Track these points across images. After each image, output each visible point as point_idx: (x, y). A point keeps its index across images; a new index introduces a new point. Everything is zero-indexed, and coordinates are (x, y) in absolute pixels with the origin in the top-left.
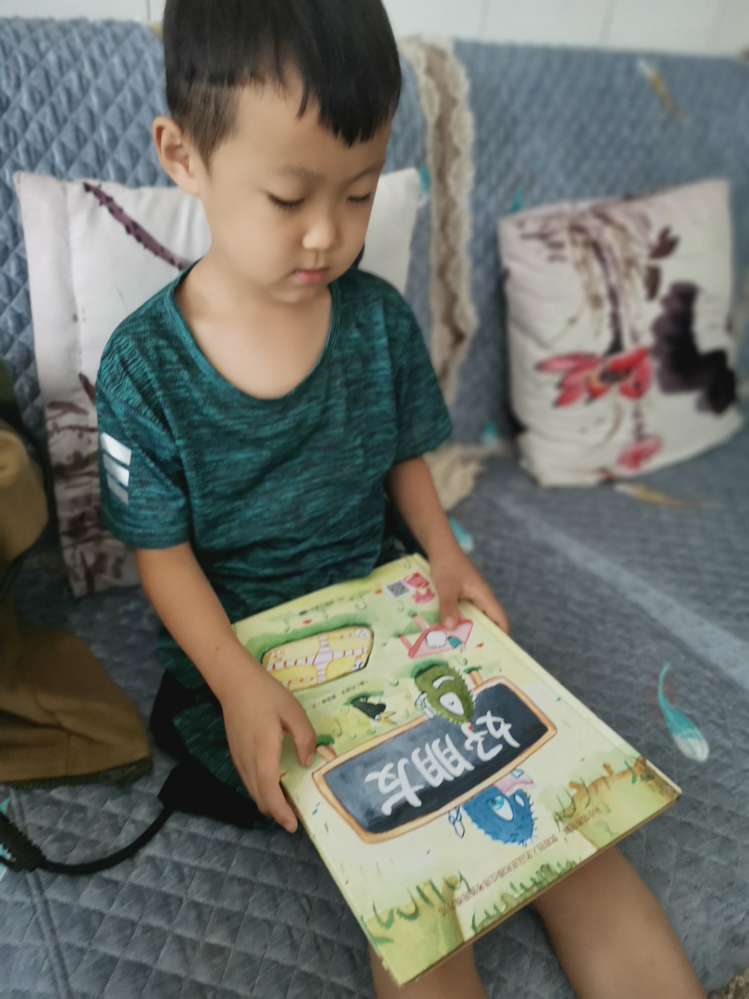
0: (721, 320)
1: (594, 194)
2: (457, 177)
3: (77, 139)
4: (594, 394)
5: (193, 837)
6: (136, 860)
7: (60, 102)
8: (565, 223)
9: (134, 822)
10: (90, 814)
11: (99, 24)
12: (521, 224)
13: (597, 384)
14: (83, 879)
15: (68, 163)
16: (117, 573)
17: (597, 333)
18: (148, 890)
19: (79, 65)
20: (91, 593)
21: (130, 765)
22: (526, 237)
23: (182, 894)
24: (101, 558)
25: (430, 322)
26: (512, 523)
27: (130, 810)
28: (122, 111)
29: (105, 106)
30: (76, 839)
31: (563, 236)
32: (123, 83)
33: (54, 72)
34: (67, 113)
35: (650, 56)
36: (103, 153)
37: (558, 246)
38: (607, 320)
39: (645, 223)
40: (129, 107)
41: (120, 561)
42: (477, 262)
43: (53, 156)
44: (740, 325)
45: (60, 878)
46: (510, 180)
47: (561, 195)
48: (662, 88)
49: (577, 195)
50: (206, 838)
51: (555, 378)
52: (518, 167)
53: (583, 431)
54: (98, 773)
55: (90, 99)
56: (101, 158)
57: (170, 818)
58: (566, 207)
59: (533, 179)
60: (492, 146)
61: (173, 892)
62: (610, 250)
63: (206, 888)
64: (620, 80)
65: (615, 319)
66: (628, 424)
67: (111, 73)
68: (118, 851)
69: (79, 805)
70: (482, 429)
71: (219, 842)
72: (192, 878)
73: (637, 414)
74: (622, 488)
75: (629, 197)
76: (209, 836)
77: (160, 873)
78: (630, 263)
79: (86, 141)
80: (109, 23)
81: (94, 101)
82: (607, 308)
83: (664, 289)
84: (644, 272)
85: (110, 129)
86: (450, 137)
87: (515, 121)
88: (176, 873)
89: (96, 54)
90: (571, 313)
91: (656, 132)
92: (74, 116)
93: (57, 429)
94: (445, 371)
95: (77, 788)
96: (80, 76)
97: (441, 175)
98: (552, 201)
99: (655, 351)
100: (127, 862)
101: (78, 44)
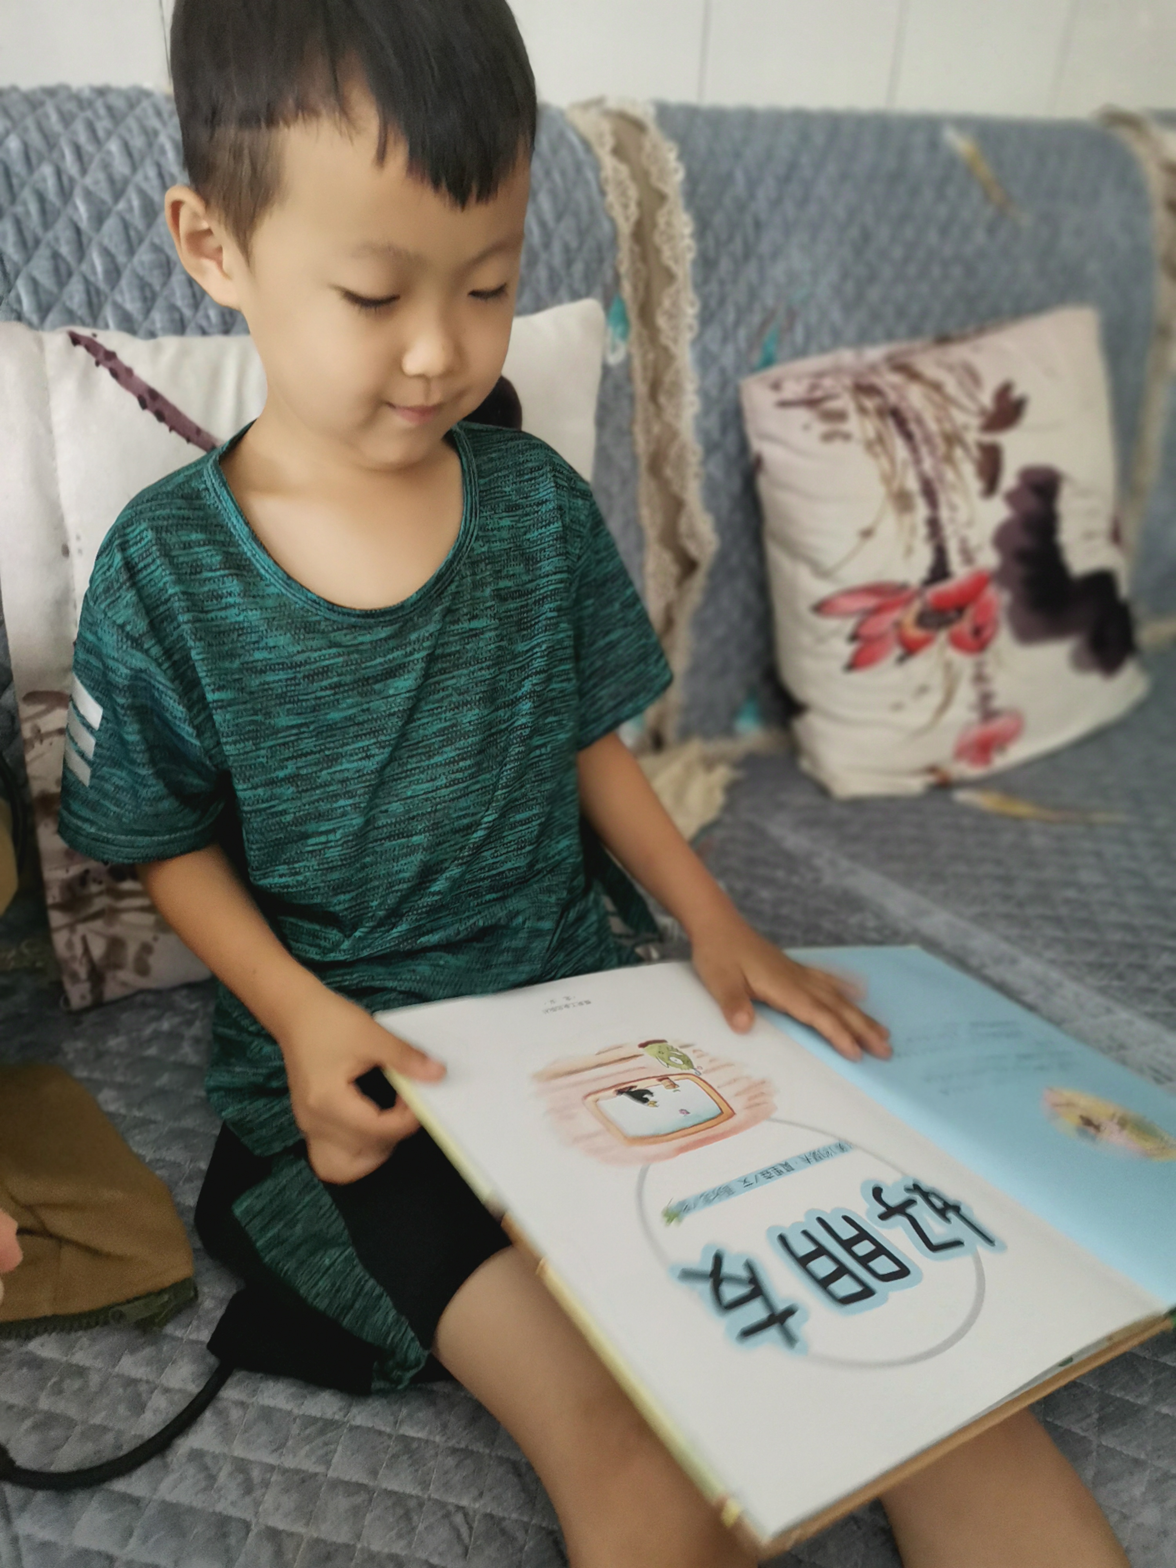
0: (1102, 524)
1: (890, 336)
2: (672, 316)
3: (56, 270)
4: (910, 649)
5: (267, 1414)
6: (169, 1459)
7: (28, 213)
8: (848, 381)
9: (167, 1390)
10: (95, 1380)
11: (87, 93)
12: (776, 386)
13: (915, 633)
14: (79, 1498)
15: (44, 310)
16: (143, 970)
17: (909, 551)
18: (191, 1510)
19: (55, 155)
20: (98, 1003)
21: (161, 1292)
22: (784, 404)
23: (248, 1516)
24: (115, 945)
25: (640, 546)
26: (791, 861)
27: (161, 1370)
28: (126, 226)
29: (99, 219)
30: (71, 1423)
31: (845, 402)
32: (126, 182)
33: (18, 167)
34: (39, 231)
35: (963, 123)
36: (98, 292)
37: (840, 416)
38: (923, 530)
39: (972, 376)
40: (137, 220)
41: (146, 949)
42: (711, 448)
43: (19, 300)
44: (1130, 533)
45: (40, 1496)
46: (756, 318)
47: (837, 339)
48: (985, 170)
49: (863, 339)
50: (290, 1413)
51: (848, 625)
52: (769, 297)
53: (897, 707)
54: (105, 1310)
55: (76, 208)
56: (95, 300)
57: (229, 1382)
58: (846, 357)
59: (792, 315)
60: (725, 265)
61: (233, 1512)
62: (920, 421)
63: (289, 1502)
64: (918, 158)
65: (934, 526)
66: (966, 694)
67: (106, 166)
68: (139, 1442)
69: (77, 1366)
70: (734, 713)
71: (311, 1421)
72: (266, 1484)
73: (980, 678)
74: (962, 796)
75: (943, 339)
76: (296, 1411)
77: (212, 1478)
78: (953, 439)
79: (70, 274)
80: (102, 92)
81: (82, 211)
82: (922, 510)
83: (1009, 480)
84: (975, 452)
85: (106, 253)
86: (658, 251)
87: (758, 225)
88: (240, 1477)
89: (83, 138)
90: (865, 523)
91: (980, 236)
92: (50, 235)
93: (40, 736)
94: (669, 622)
95: (73, 1336)
96: (59, 173)
97: (646, 312)
98: (823, 350)
99: (1001, 576)
100: (155, 1462)
101: (54, 121)
